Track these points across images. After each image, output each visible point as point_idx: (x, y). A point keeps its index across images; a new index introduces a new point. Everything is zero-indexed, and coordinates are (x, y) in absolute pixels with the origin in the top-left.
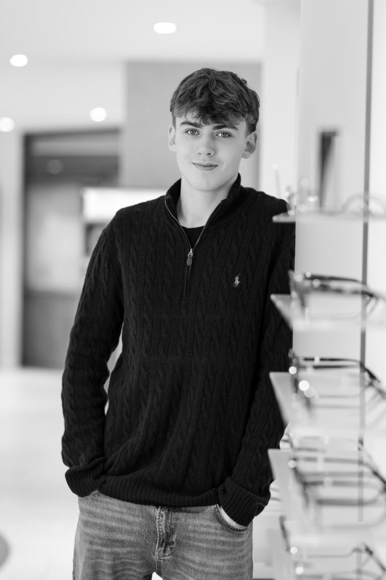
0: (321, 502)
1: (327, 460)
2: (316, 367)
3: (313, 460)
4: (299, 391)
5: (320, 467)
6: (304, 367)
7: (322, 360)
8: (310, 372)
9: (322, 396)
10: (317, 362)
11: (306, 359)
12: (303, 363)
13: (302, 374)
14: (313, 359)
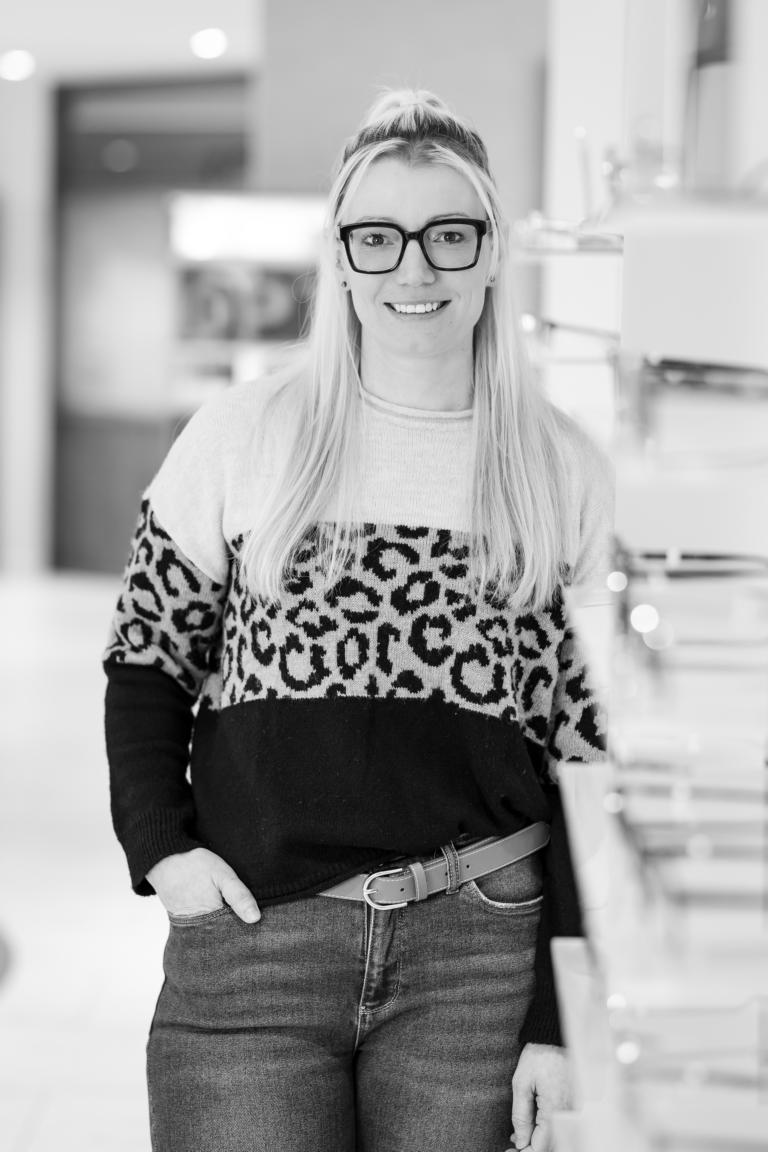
0: (683, 899)
1: (698, 794)
2: (674, 575)
3: (661, 792)
4: (630, 631)
5: (680, 809)
6: (644, 575)
7: (685, 557)
8: (657, 585)
9: (684, 642)
10: (674, 562)
11: (649, 556)
12: (640, 564)
13: (639, 589)
14: (662, 557)
